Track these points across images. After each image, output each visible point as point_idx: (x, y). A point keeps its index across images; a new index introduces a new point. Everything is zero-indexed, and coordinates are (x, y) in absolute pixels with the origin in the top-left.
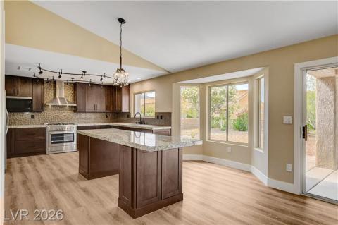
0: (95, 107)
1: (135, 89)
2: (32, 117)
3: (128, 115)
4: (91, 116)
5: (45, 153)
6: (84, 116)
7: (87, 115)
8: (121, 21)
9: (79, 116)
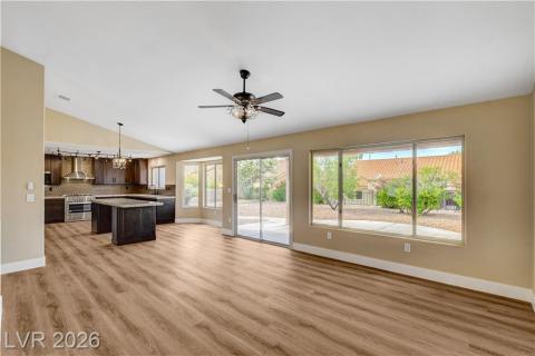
0: (114, 180)
1: (152, 164)
2: (51, 189)
3: (146, 186)
4: (111, 188)
5: (63, 221)
6: (103, 188)
7: (106, 188)
8: (120, 124)
9: (98, 188)
